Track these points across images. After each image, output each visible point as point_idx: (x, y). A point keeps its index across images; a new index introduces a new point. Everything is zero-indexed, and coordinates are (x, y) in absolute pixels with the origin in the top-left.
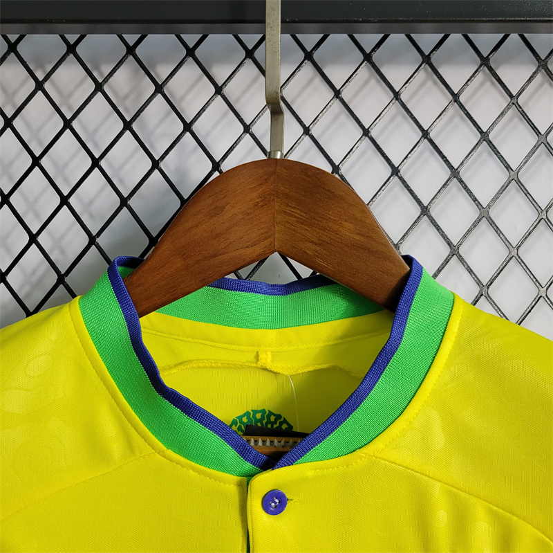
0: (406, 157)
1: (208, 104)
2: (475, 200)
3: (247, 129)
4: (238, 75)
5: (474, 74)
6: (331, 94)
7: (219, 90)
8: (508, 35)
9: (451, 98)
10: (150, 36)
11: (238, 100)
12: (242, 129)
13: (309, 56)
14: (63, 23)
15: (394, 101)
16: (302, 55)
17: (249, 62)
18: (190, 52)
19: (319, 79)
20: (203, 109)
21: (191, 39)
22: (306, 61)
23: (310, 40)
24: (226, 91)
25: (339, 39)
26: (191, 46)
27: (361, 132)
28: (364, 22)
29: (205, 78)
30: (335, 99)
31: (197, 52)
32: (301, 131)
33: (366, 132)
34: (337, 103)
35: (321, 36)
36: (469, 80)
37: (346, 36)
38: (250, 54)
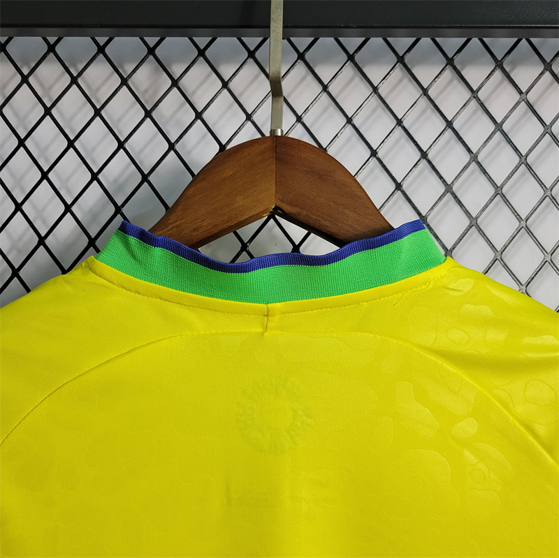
0: (383, 141)
1: (216, 96)
2: (441, 177)
3: (249, 117)
4: (241, 72)
5: (441, 72)
6: (320, 88)
7: (225, 85)
8: (471, 39)
9: (421, 92)
10: (167, 39)
11: (241, 94)
12: (244, 117)
13: (301, 56)
14: (97, 27)
15: (373, 94)
16: (296, 56)
17: (250, 60)
18: (201, 53)
19: (310, 77)
20: (212, 101)
21: (202, 41)
22: (299, 61)
23: (302, 42)
24: (231, 85)
25: (327, 42)
26: (202, 47)
27: (345, 120)
28: (345, 27)
29: (214, 75)
30: (323, 92)
31: (207, 53)
32: (294, 119)
33: (349, 120)
34: (325, 96)
35: (312, 39)
36: (436, 77)
37: (332, 39)
38: (251, 54)
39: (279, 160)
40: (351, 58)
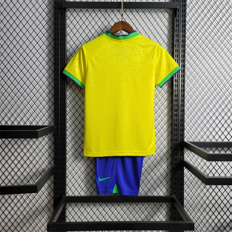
4: (117, 13)
7: (115, 15)
10: (108, 9)
14: (99, 8)
18: (112, 11)
27: (130, 20)
34: (128, 16)
39: (123, 24)
40: (131, 12)
